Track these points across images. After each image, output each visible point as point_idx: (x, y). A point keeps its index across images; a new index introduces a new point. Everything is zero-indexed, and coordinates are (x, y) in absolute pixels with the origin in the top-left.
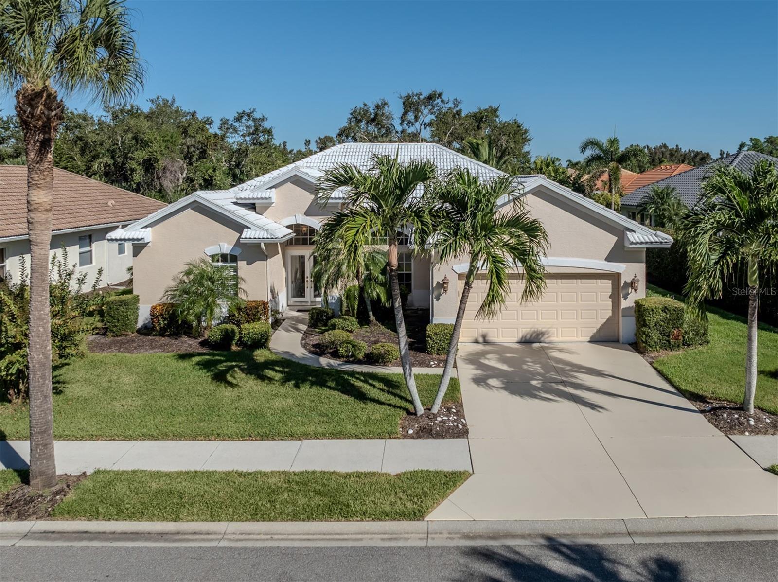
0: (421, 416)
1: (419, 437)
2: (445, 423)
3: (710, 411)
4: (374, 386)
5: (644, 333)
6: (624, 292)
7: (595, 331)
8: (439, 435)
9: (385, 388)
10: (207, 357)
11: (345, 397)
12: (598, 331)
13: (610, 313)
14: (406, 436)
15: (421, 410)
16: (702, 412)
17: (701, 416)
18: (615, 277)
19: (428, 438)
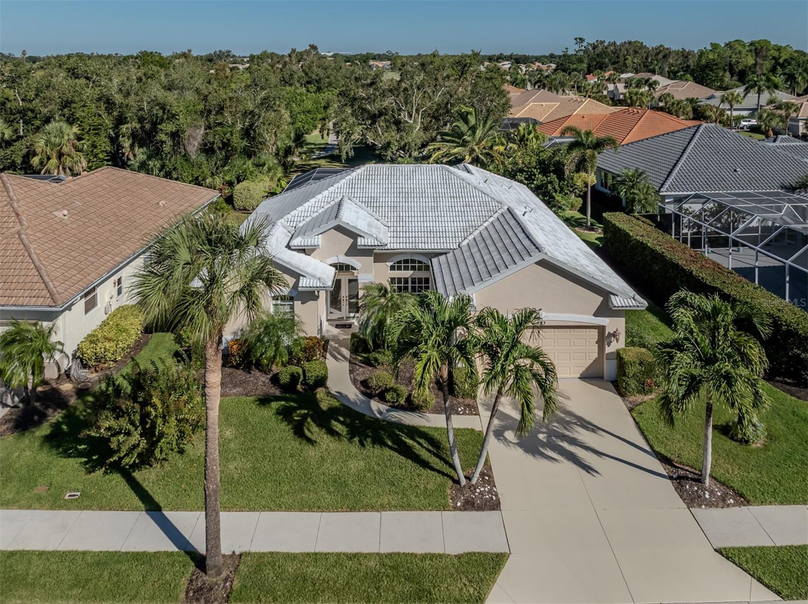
0: (464, 486)
1: (465, 510)
2: (483, 495)
3: (676, 479)
4: (422, 446)
5: (624, 381)
6: (608, 340)
7: (584, 369)
8: (480, 508)
9: (430, 448)
10: (283, 403)
11: (402, 459)
12: (587, 369)
13: (596, 355)
14: (455, 508)
15: (463, 481)
16: (671, 478)
17: (669, 482)
18: (601, 329)
19: (472, 510)
